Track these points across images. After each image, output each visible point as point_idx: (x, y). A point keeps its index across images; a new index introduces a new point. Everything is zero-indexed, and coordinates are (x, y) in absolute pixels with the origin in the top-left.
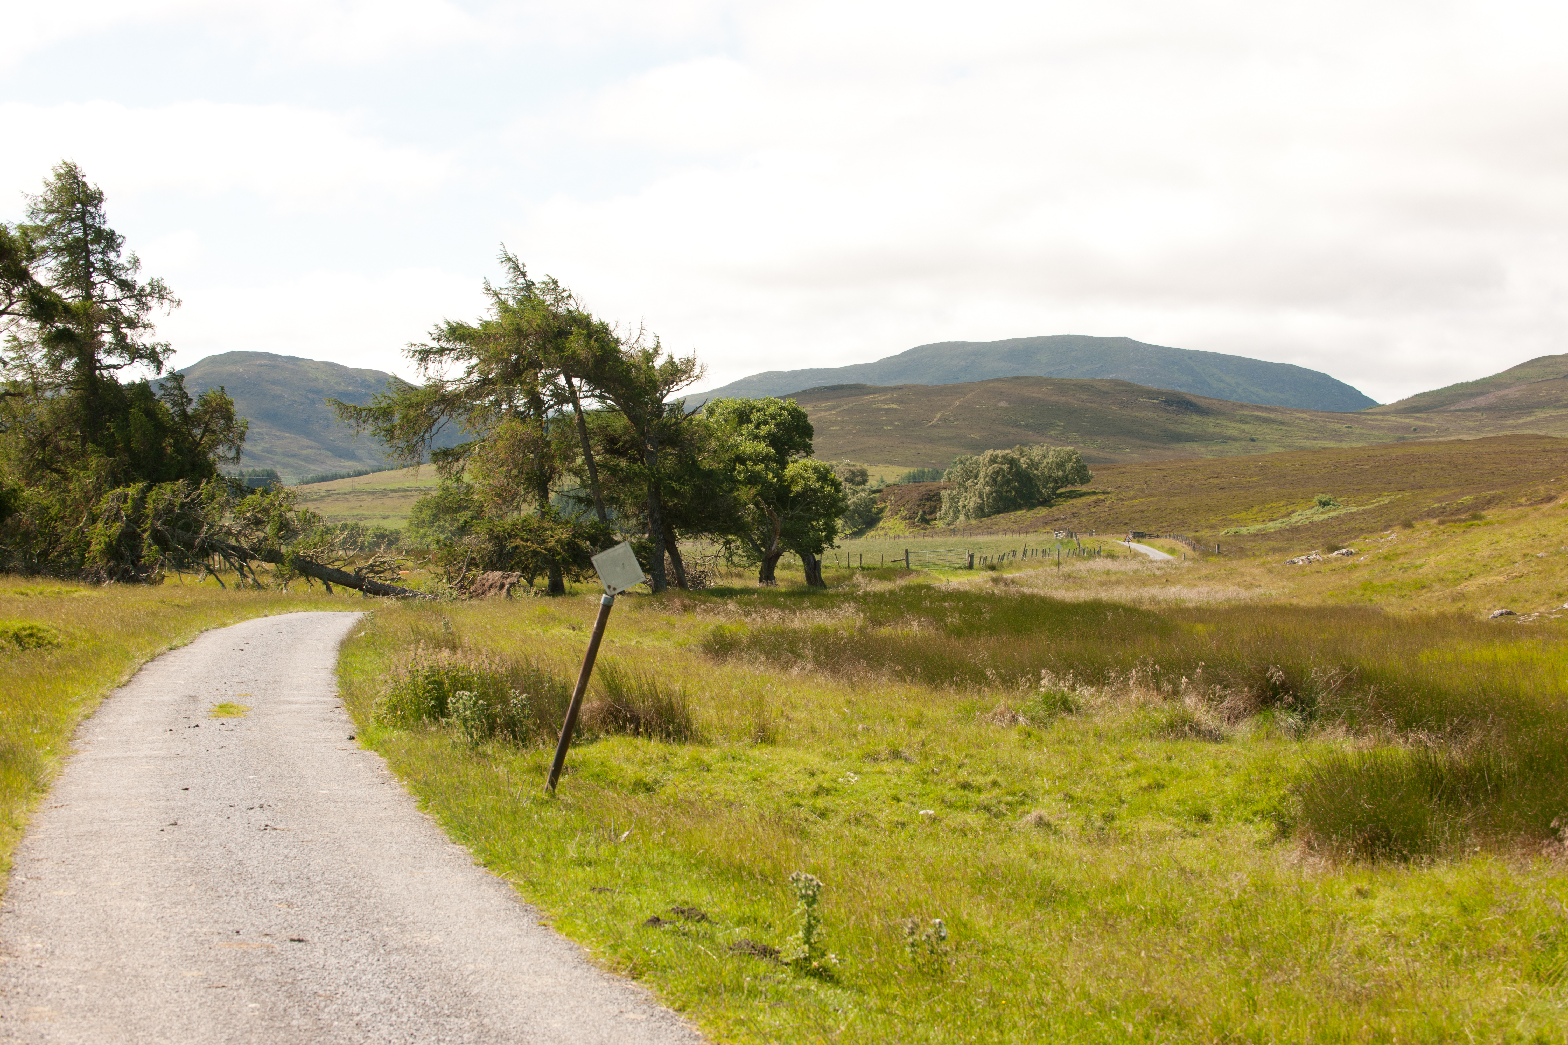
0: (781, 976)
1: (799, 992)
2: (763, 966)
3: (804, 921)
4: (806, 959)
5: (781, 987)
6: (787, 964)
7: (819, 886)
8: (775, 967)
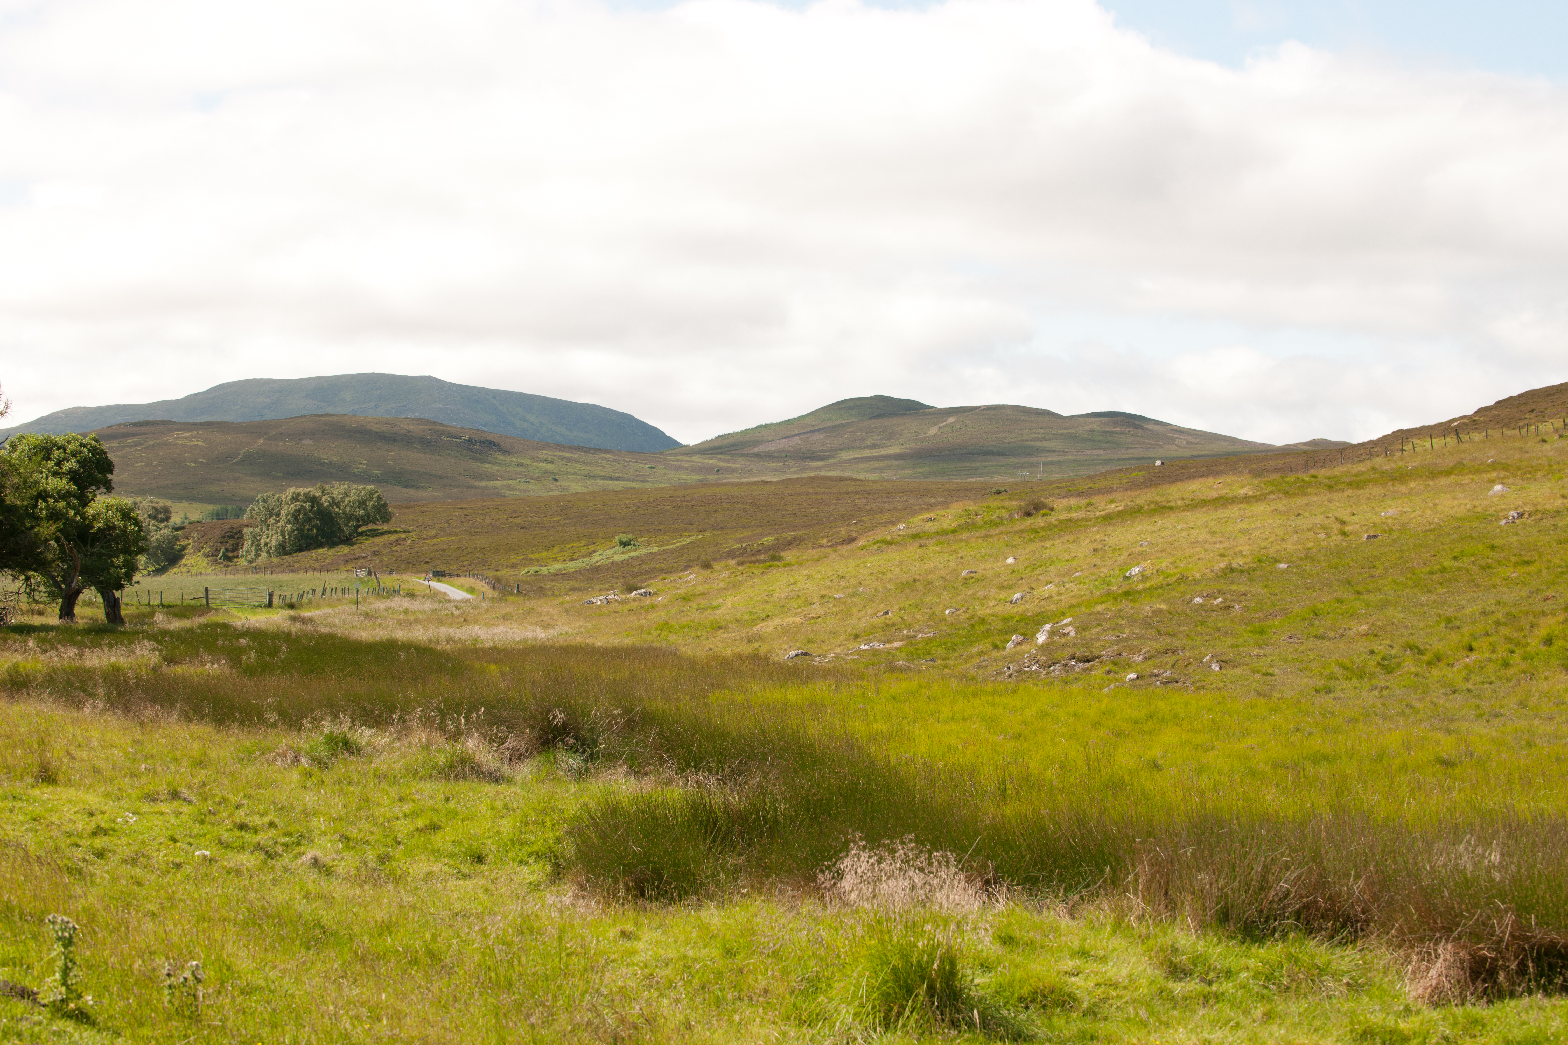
0: (36, 1018)
1: (54, 1033)
2: (20, 1007)
3: (60, 963)
4: (62, 1001)
5: (37, 1029)
6: (44, 1006)
7: (75, 929)
8: (32, 1008)
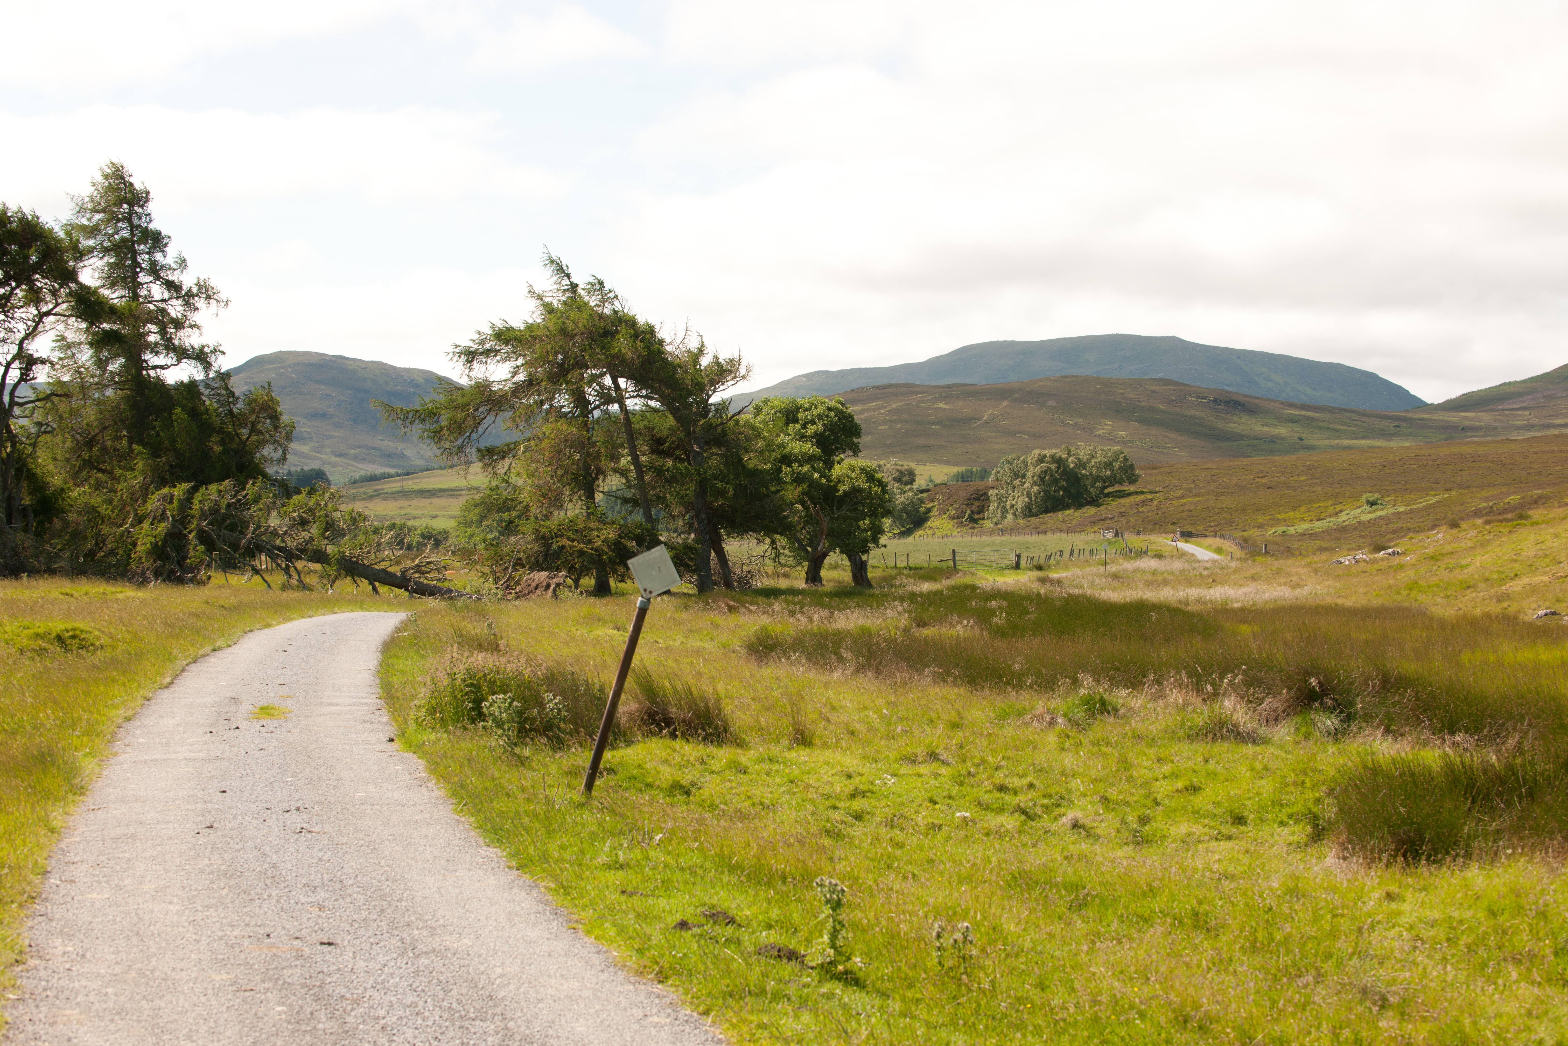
0: (806, 980)
1: (823, 995)
2: (787, 969)
3: (829, 925)
4: (830, 963)
5: (806, 990)
6: (812, 968)
7: (843, 891)
8: (800, 971)
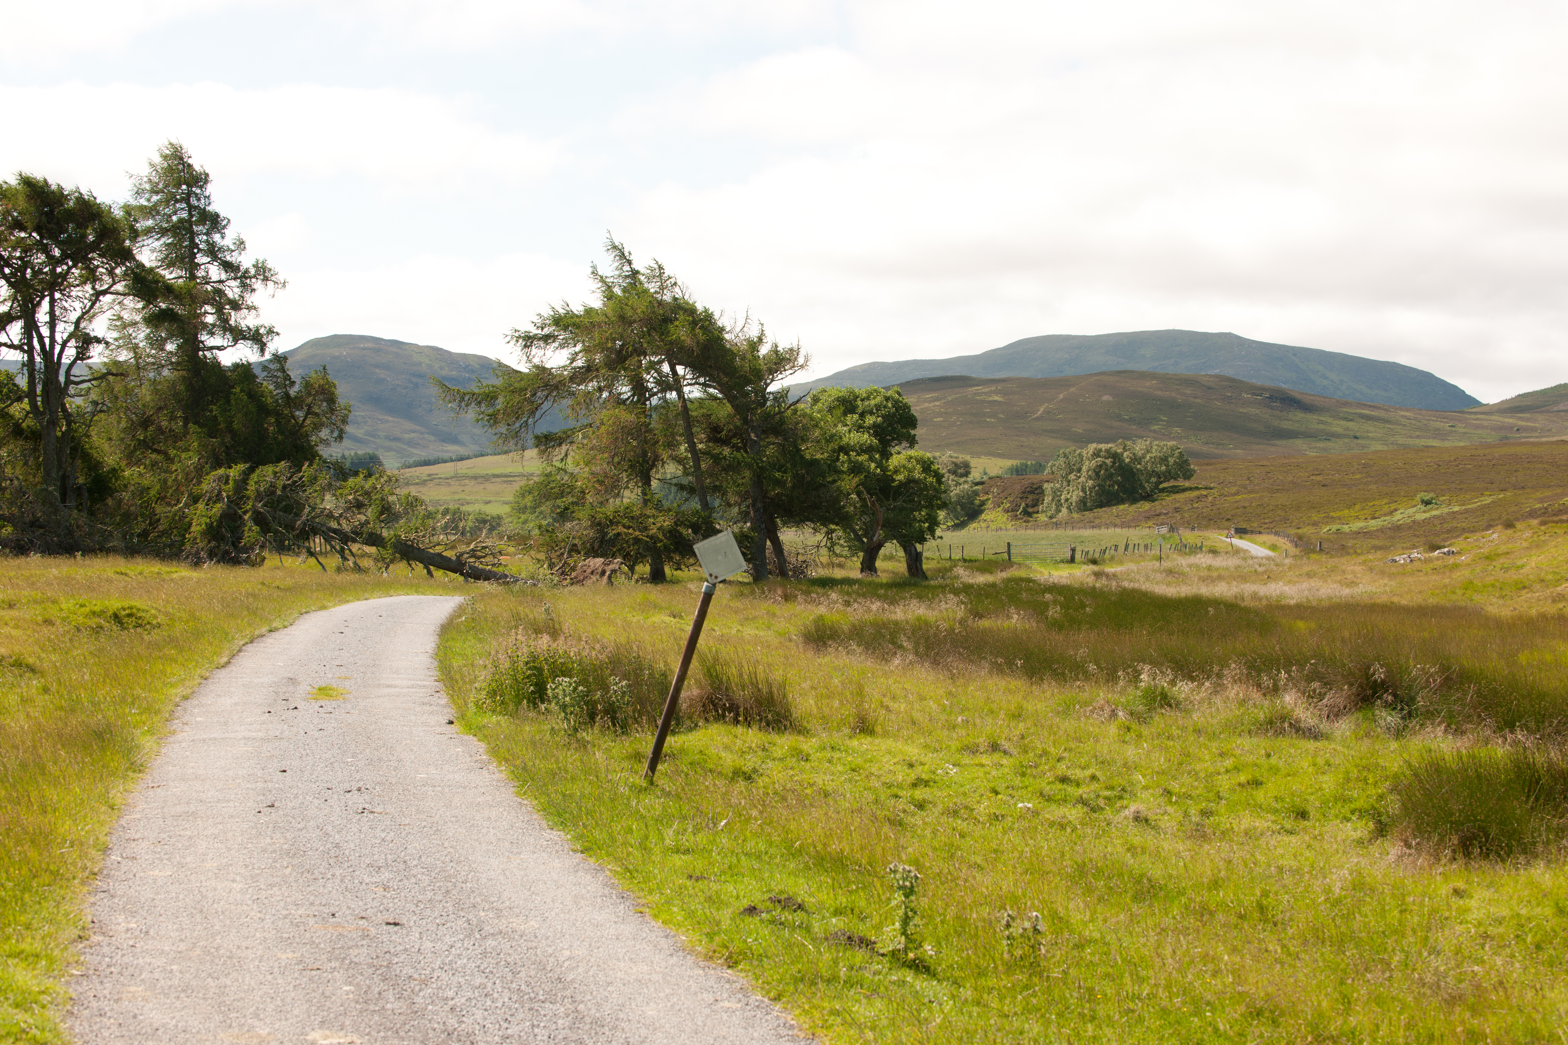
0: (877, 967)
1: (894, 983)
2: (859, 956)
3: (901, 912)
4: (902, 950)
5: (877, 978)
6: (883, 955)
7: (917, 878)
8: (871, 957)
